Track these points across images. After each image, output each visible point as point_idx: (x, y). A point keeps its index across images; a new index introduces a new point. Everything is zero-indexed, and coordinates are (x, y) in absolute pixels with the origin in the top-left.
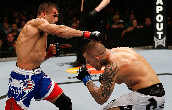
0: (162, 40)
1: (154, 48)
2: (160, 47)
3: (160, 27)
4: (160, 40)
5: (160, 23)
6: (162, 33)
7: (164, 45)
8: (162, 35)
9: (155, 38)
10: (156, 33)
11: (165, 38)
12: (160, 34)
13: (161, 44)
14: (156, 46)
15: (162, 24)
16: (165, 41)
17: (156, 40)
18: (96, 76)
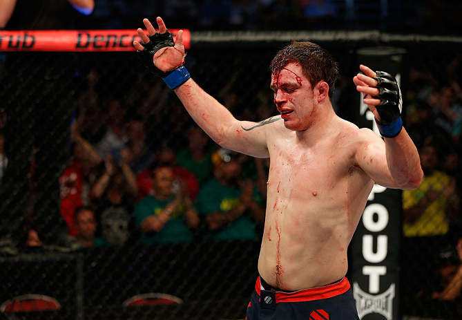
0: (382, 297)
3: (375, 250)
4: (374, 294)
5: (375, 235)
6: (382, 270)
8: (381, 278)
9: (357, 290)
11: (391, 290)
12: (374, 274)
13: (379, 310)
15: (383, 241)
16: (394, 300)
17: (361, 297)
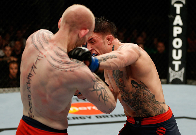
1: (168, 82)
2: (176, 82)
7: (182, 79)
10: (172, 62)
14: (171, 80)
18: (90, 117)
